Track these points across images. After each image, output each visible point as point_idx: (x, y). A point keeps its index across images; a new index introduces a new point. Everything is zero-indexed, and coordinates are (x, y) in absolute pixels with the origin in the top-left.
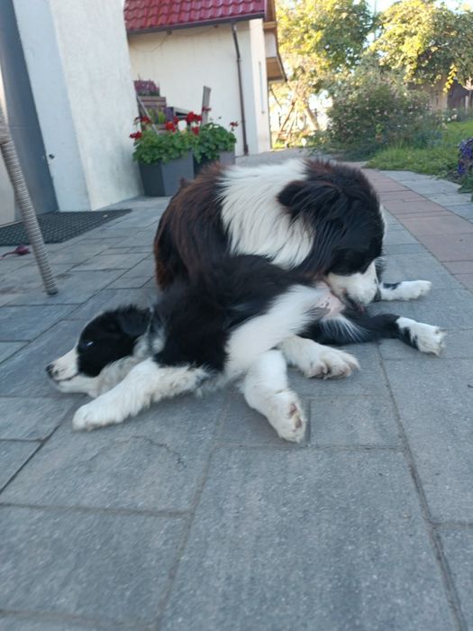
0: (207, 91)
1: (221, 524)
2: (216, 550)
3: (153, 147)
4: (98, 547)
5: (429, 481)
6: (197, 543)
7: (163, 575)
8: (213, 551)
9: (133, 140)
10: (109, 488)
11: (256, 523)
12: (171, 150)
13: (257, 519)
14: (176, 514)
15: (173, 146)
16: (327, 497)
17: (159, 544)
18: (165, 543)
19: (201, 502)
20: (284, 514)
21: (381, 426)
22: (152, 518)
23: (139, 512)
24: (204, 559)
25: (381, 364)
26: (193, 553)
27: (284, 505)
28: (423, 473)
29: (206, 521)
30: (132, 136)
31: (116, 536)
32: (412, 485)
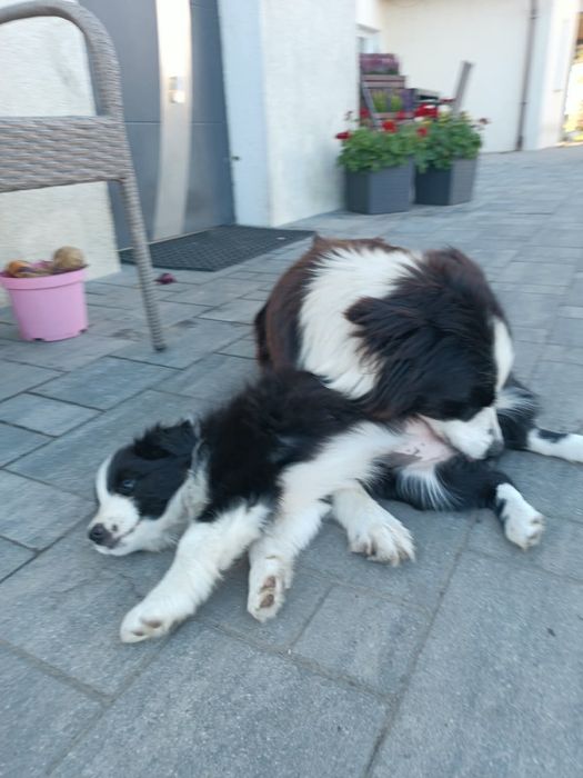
0: (467, 67)
1: (130, 726)
2: (106, 758)
3: (363, 151)
4: (8, 707)
5: (389, 762)
6: (94, 741)
7: (41, 767)
8: (102, 758)
9: (339, 141)
10: (60, 635)
11: (164, 740)
12: (386, 157)
13: (168, 736)
14: (96, 694)
15: (388, 152)
16: (258, 736)
17: (61, 726)
18: (65, 730)
19: (130, 690)
20: (197, 741)
21: (391, 654)
22: (74, 691)
23: (63, 677)
24: (87, 765)
25: (458, 556)
26: (82, 753)
27: (207, 728)
28: (391, 746)
29: (119, 717)
30: (340, 136)
31: (31, 699)
32: (365, 760)
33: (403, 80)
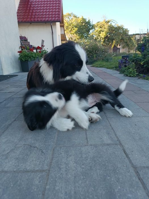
0: (43, 41)
1: (60, 173)
2: (60, 183)
3: (25, 56)
4: (12, 186)
5: (130, 154)
6: (52, 181)
7: (40, 194)
8: (58, 183)
9: (19, 53)
10: (15, 163)
11: (73, 172)
13: (74, 170)
14: (42, 171)
16: (97, 161)
17: (37, 182)
18: (39, 182)
19: (52, 166)
20: (83, 168)
21: (111, 137)
22: (33, 173)
23: (28, 171)
24: (55, 187)
26: (51, 185)
27: (83, 165)
28: (128, 151)
29: (55, 173)
31: (19, 181)
32: (125, 155)
33: (29, 43)
